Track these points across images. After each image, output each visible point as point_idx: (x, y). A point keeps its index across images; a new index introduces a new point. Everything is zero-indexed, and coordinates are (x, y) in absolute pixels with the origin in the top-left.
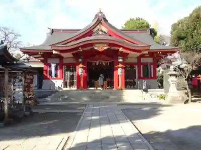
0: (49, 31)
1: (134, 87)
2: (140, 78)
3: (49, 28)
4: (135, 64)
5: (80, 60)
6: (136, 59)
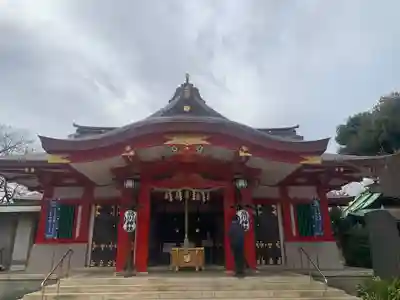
0: (74, 131)
1: (276, 263)
2: (289, 238)
3: (75, 125)
4: (275, 202)
5: (129, 184)
6: (277, 189)
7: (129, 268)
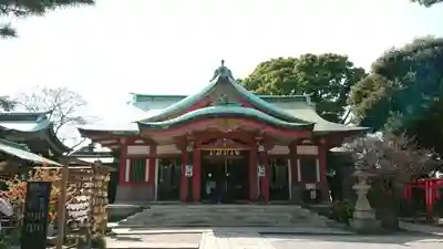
3: (131, 93)
4: (287, 157)
6: (287, 147)
7: (190, 200)
